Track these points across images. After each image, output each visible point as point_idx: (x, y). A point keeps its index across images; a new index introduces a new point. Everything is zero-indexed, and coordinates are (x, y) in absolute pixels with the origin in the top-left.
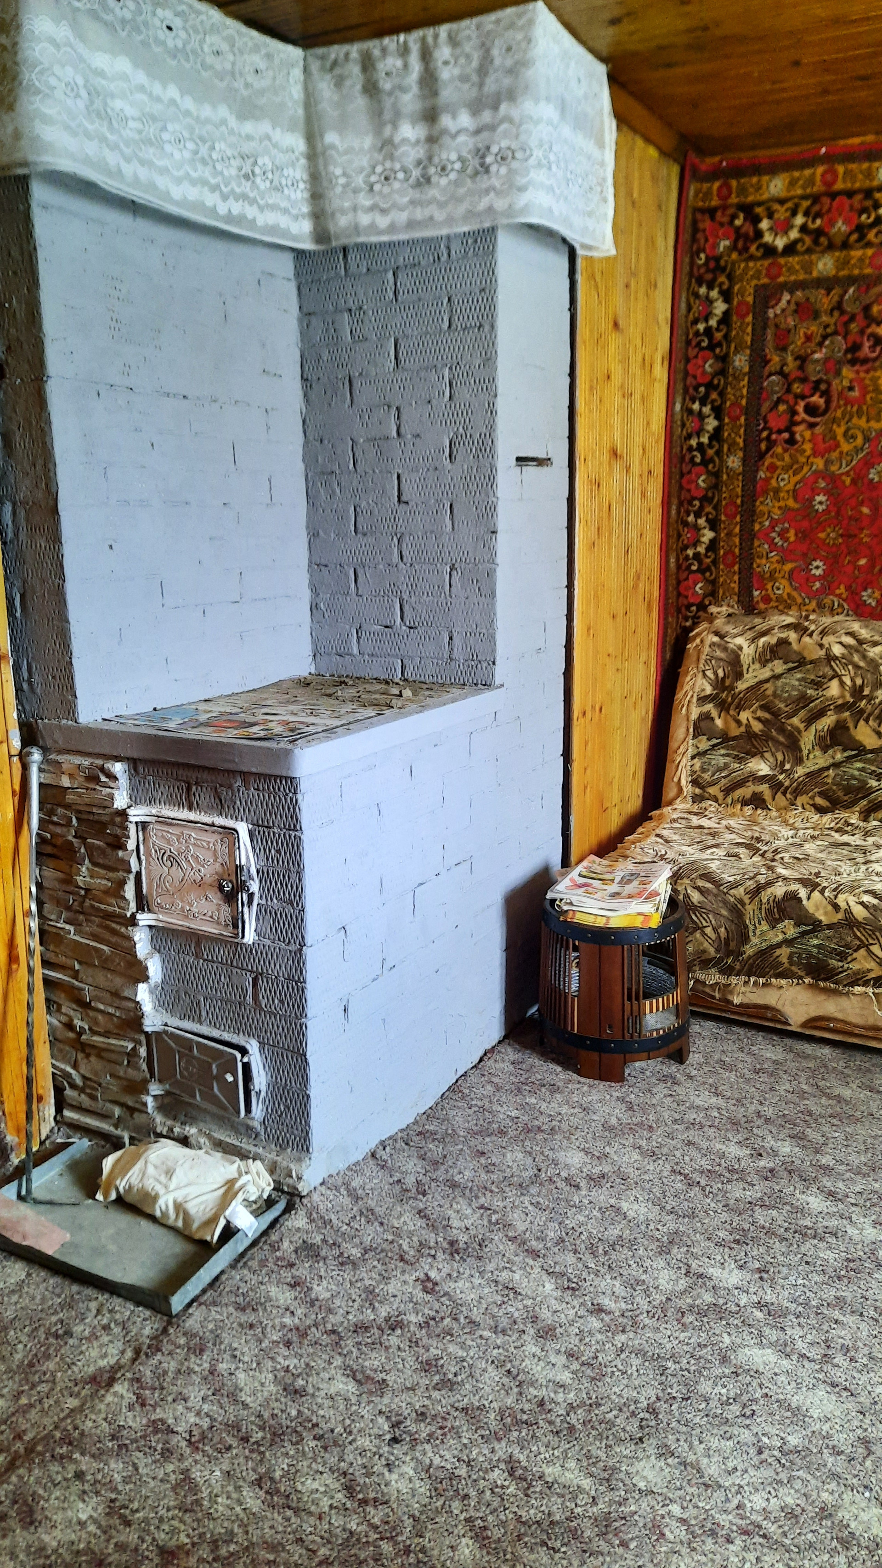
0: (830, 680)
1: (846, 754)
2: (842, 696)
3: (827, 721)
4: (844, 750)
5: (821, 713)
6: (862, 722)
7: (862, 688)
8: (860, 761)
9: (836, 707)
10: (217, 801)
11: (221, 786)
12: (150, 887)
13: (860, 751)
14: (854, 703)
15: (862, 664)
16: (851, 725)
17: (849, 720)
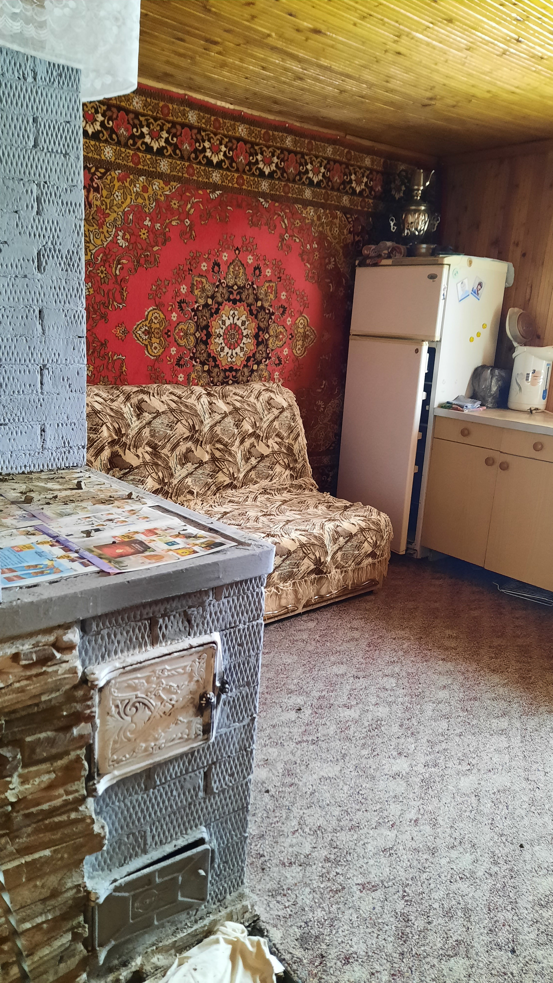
0: (101, 426)
1: (122, 472)
2: (111, 436)
3: (106, 453)
4: (121, 470)
5: (102, 449)
6: (127, 450)
7: (119, 429)
8: (131, 475)
9: (109, 443)
10: (186, 623)
11: (190, 607)
12: (103, 748)
13: (130, 469)
14: (119, 439)
15: (112, 414)
16: (121, 453)
17: (119, 450)
